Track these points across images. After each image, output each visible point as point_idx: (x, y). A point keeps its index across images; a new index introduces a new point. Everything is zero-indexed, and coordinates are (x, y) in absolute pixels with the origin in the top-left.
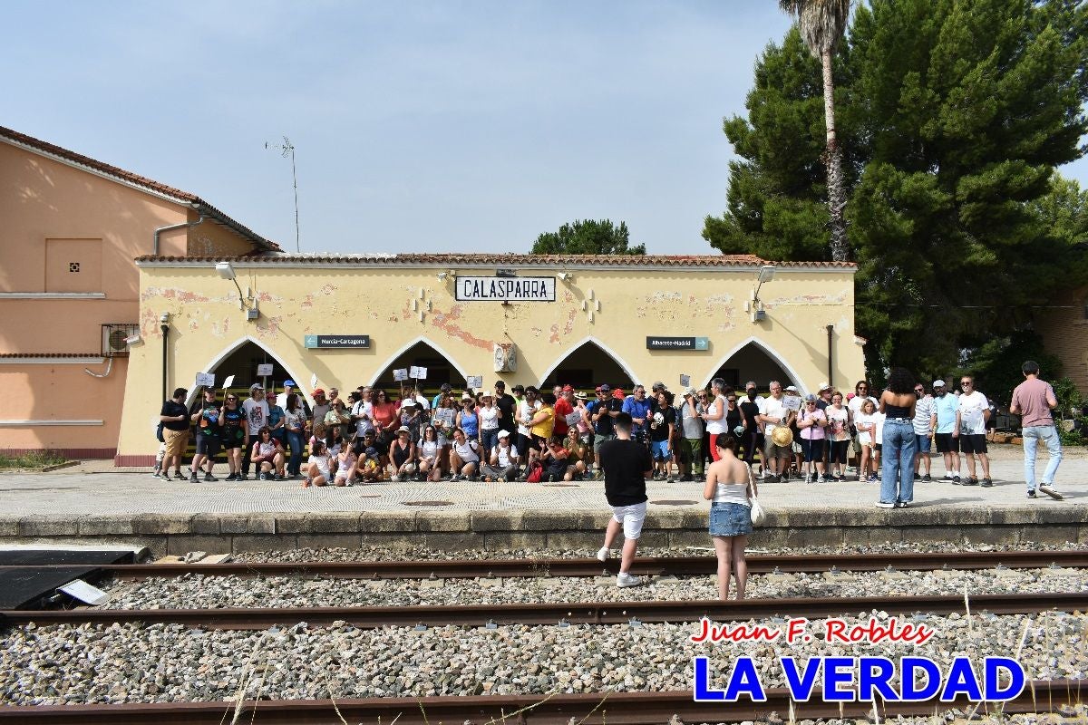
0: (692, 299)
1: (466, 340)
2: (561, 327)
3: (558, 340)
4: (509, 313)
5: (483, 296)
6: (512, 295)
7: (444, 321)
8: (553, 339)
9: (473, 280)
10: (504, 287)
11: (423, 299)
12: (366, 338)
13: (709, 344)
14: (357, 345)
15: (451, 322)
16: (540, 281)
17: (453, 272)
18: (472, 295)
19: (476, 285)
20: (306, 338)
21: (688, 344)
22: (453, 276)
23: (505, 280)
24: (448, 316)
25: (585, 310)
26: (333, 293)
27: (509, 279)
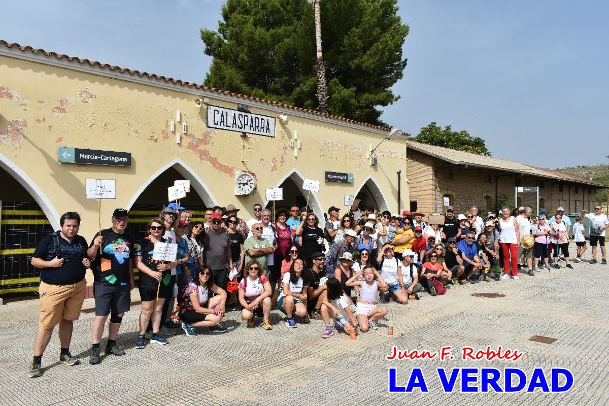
0: (346, 146)
1: (214, 165)
2: (279, 159)
3: (276, 170)
4: (245, 143)
5: (227, 126)
6: (248, 127)
7: (197, 146)
8: (274, 168)
9: (220, 110)
10: (242, 120)
11: (180, 122)
12: (128, 155)
13: (353, 180)
14: (120, 163)
15: (202, 147)
16: (266, 119)
17: (206, 100)
18: (219, 123)
19: (222, 115)
20: (61, 150)
21: (345, 178)
22: (205, 103)
23: (244, 114)
24: (201, 141)
25: (292, 148)
26: (90, 101)
27: (246, 114)
